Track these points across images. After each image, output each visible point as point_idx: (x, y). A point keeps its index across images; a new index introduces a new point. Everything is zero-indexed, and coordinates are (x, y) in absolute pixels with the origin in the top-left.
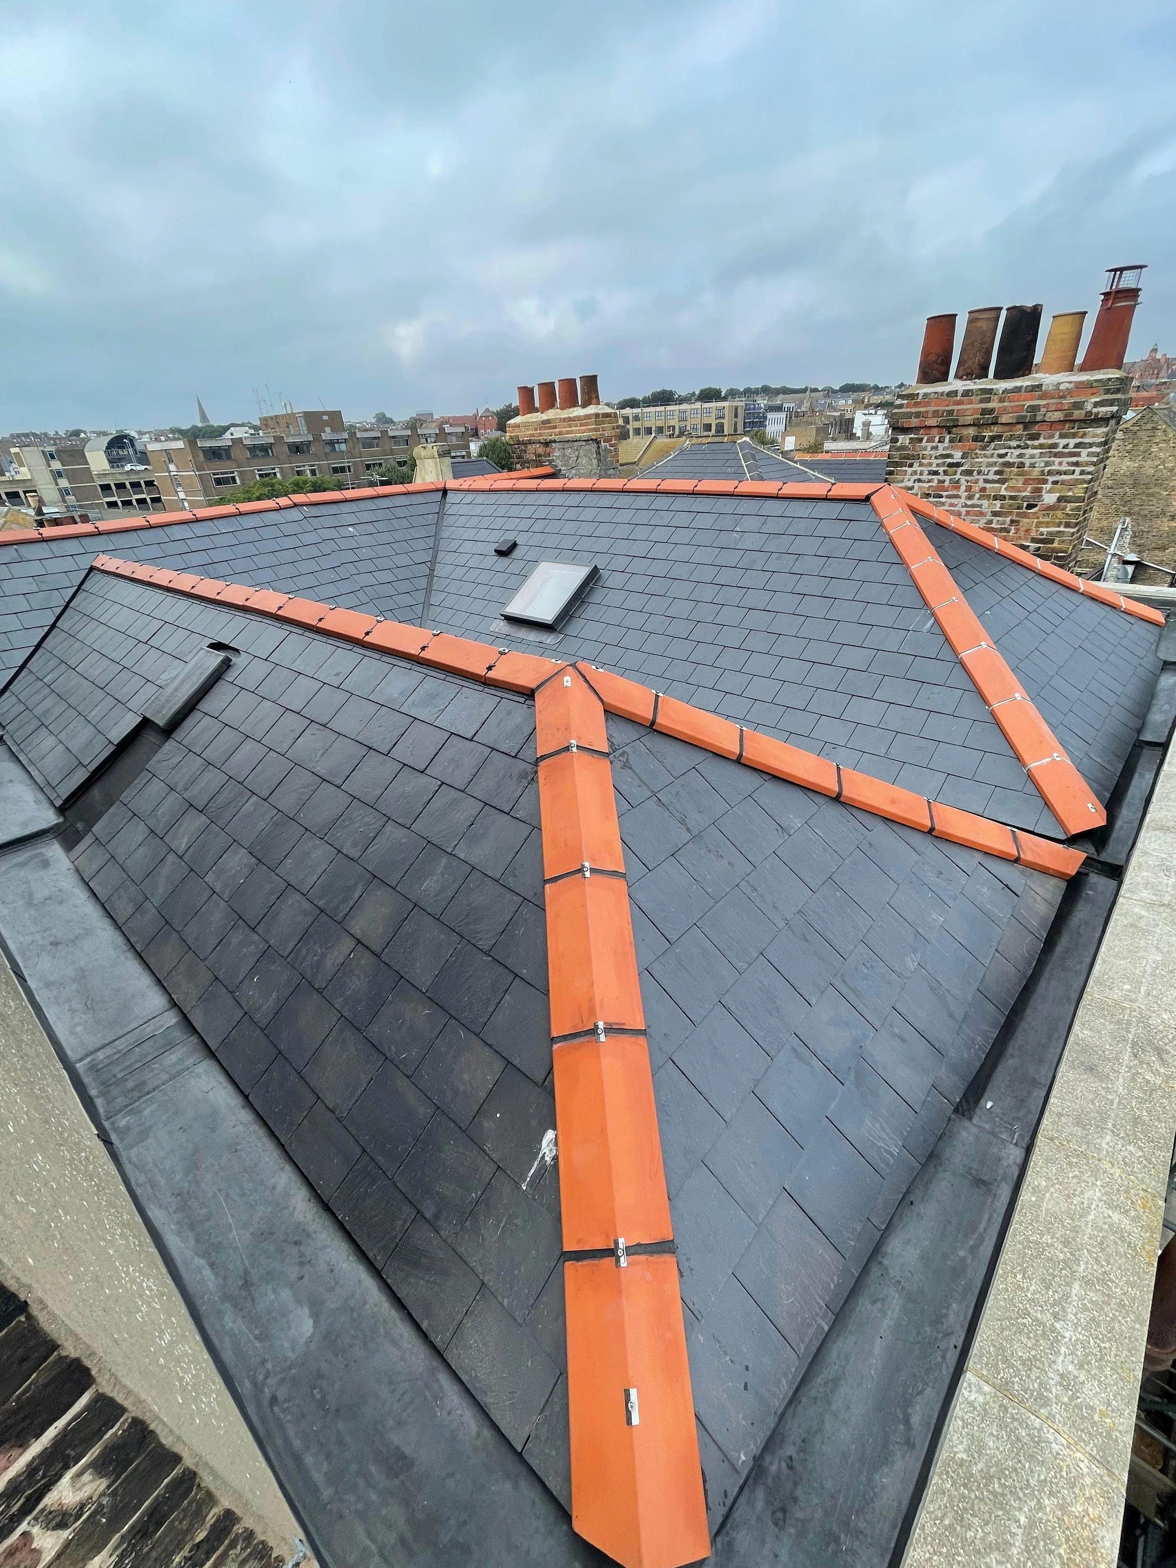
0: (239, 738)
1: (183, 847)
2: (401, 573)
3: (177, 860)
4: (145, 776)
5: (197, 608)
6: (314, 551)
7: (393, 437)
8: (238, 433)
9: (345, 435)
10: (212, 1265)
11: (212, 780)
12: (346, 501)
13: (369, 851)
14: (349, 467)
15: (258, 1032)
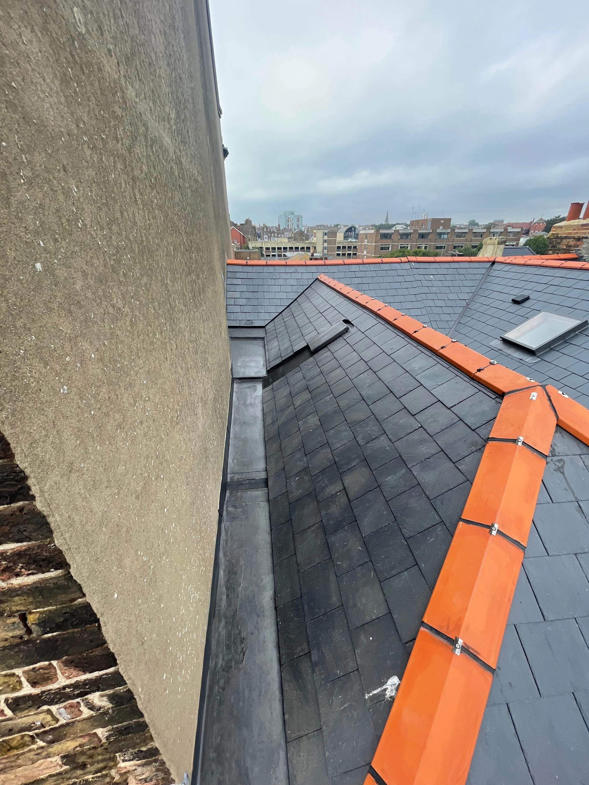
0: (337, 365)
1: (297, 405)
2: (450, 303)
3: (293, 409)
4: (298, 369)
5: (346, 302)
6: (408, 285)
7: (475, 233)
8: (399, 227)
9: (449, 231)
10: (228, 596)
11: (319, 380)
12: (435, 262)
13: (369, 445)
14: (445, 246)
15: (287, 504)
